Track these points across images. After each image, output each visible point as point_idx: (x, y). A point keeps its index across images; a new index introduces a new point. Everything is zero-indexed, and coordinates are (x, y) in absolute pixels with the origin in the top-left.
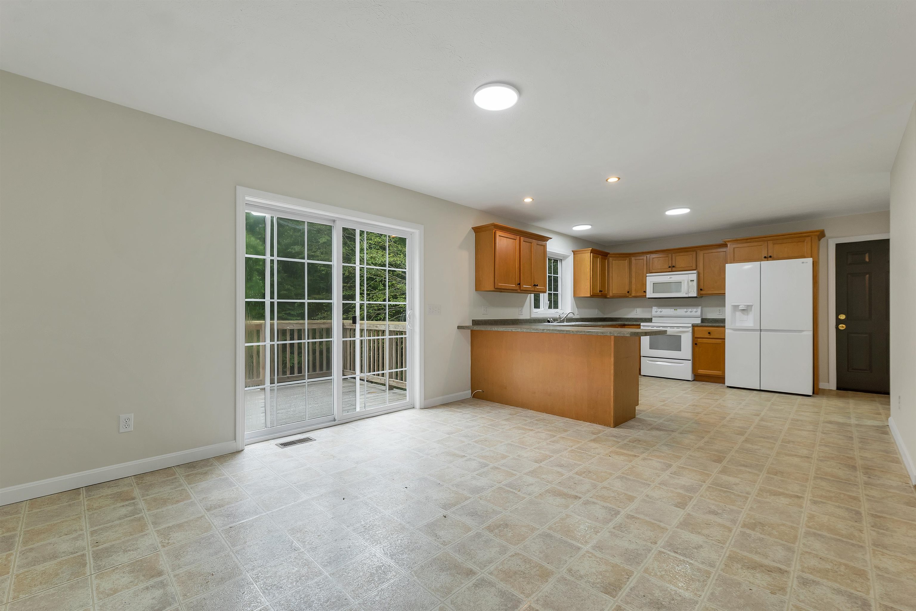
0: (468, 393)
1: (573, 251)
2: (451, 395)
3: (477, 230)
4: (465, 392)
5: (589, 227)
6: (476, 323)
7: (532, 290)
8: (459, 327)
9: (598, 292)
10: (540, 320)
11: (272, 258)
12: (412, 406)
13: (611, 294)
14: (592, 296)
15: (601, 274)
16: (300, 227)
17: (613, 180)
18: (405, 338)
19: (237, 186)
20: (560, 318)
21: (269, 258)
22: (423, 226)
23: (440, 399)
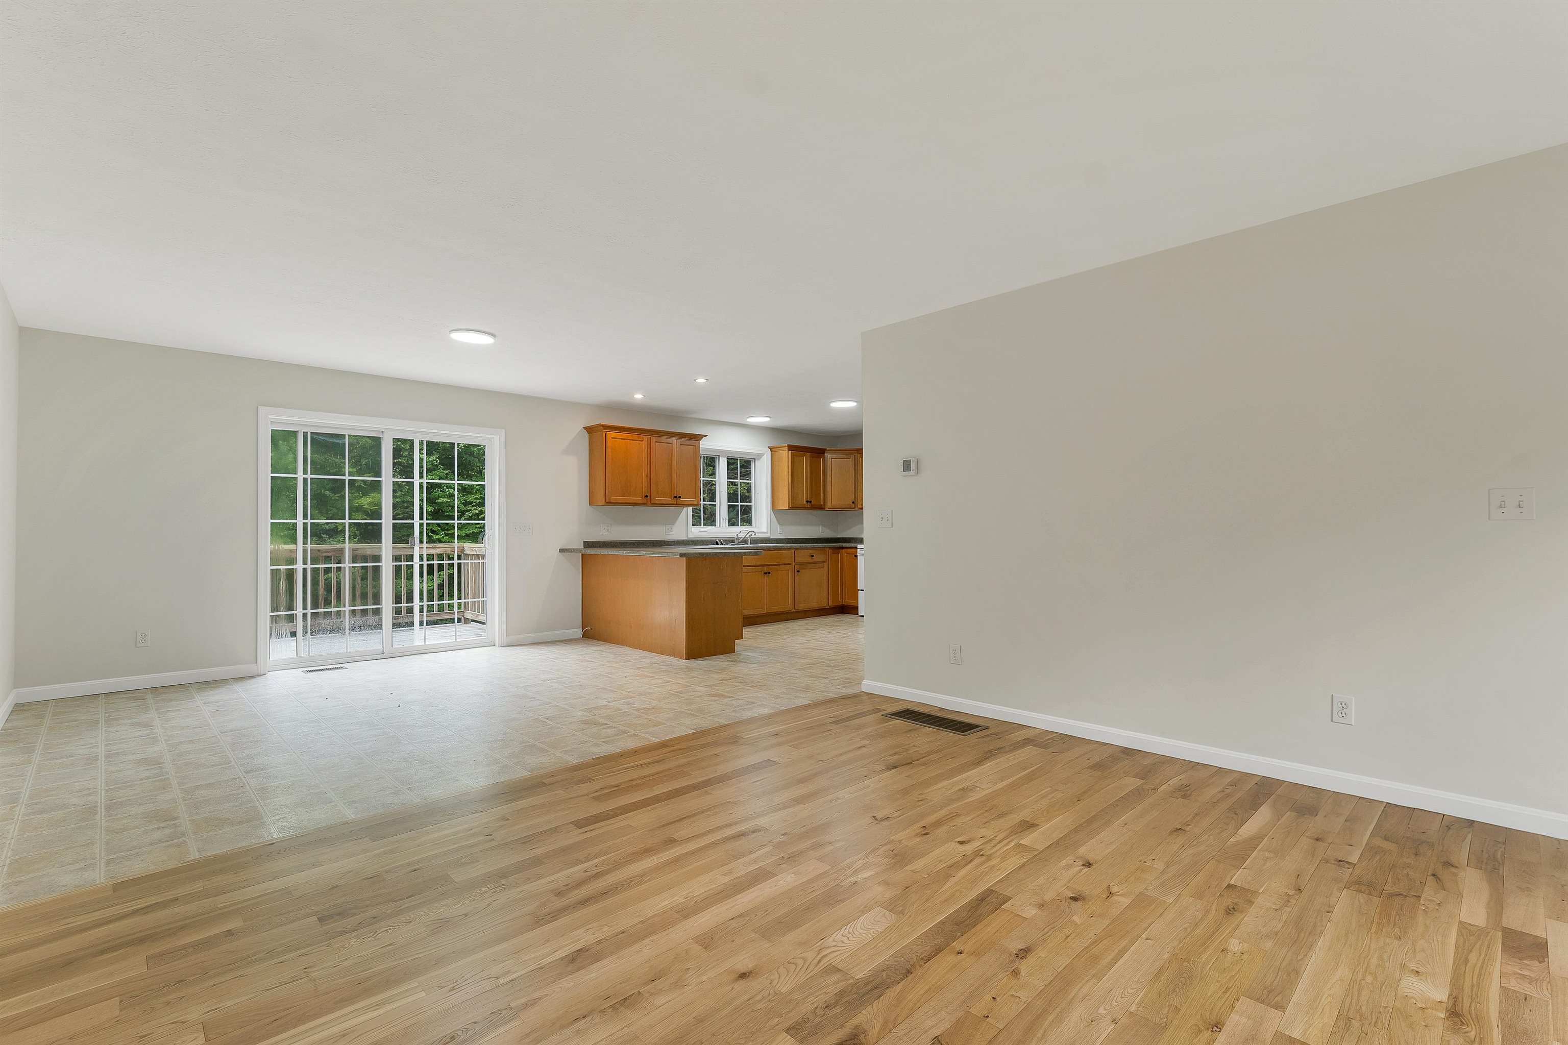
0: (579, 632)
1: (771, 449)
2: (545, 633)
3: (589, 430)
4: (575, 630)
5: (768, 419)
6: (588, 545)
7: (671, 503)
8: (561, 551)
9: (805, 503)
10: (705, 541)
11: (305, 476)
12: (492, 644)
13: (829, 505)
14: (792, 508)
15: (811, 478)
16: (341, 441)
17: (701, 380)
18: (486, 563)
19: (259, 407)
20: (738, 539)
21: (301, 476)
22: (504, 430)
23: (531, 636)
